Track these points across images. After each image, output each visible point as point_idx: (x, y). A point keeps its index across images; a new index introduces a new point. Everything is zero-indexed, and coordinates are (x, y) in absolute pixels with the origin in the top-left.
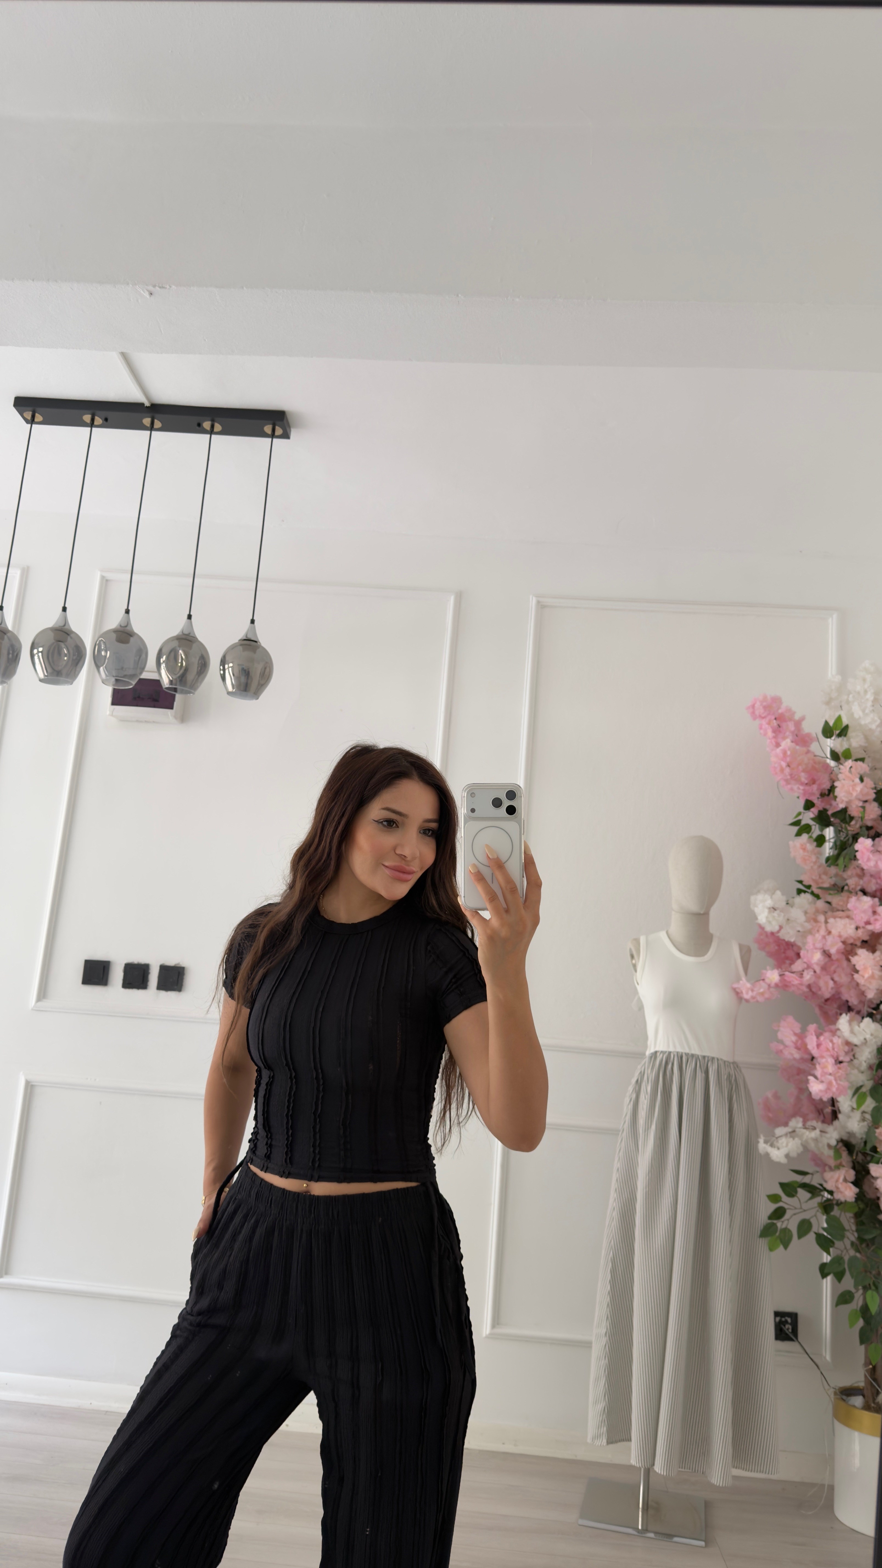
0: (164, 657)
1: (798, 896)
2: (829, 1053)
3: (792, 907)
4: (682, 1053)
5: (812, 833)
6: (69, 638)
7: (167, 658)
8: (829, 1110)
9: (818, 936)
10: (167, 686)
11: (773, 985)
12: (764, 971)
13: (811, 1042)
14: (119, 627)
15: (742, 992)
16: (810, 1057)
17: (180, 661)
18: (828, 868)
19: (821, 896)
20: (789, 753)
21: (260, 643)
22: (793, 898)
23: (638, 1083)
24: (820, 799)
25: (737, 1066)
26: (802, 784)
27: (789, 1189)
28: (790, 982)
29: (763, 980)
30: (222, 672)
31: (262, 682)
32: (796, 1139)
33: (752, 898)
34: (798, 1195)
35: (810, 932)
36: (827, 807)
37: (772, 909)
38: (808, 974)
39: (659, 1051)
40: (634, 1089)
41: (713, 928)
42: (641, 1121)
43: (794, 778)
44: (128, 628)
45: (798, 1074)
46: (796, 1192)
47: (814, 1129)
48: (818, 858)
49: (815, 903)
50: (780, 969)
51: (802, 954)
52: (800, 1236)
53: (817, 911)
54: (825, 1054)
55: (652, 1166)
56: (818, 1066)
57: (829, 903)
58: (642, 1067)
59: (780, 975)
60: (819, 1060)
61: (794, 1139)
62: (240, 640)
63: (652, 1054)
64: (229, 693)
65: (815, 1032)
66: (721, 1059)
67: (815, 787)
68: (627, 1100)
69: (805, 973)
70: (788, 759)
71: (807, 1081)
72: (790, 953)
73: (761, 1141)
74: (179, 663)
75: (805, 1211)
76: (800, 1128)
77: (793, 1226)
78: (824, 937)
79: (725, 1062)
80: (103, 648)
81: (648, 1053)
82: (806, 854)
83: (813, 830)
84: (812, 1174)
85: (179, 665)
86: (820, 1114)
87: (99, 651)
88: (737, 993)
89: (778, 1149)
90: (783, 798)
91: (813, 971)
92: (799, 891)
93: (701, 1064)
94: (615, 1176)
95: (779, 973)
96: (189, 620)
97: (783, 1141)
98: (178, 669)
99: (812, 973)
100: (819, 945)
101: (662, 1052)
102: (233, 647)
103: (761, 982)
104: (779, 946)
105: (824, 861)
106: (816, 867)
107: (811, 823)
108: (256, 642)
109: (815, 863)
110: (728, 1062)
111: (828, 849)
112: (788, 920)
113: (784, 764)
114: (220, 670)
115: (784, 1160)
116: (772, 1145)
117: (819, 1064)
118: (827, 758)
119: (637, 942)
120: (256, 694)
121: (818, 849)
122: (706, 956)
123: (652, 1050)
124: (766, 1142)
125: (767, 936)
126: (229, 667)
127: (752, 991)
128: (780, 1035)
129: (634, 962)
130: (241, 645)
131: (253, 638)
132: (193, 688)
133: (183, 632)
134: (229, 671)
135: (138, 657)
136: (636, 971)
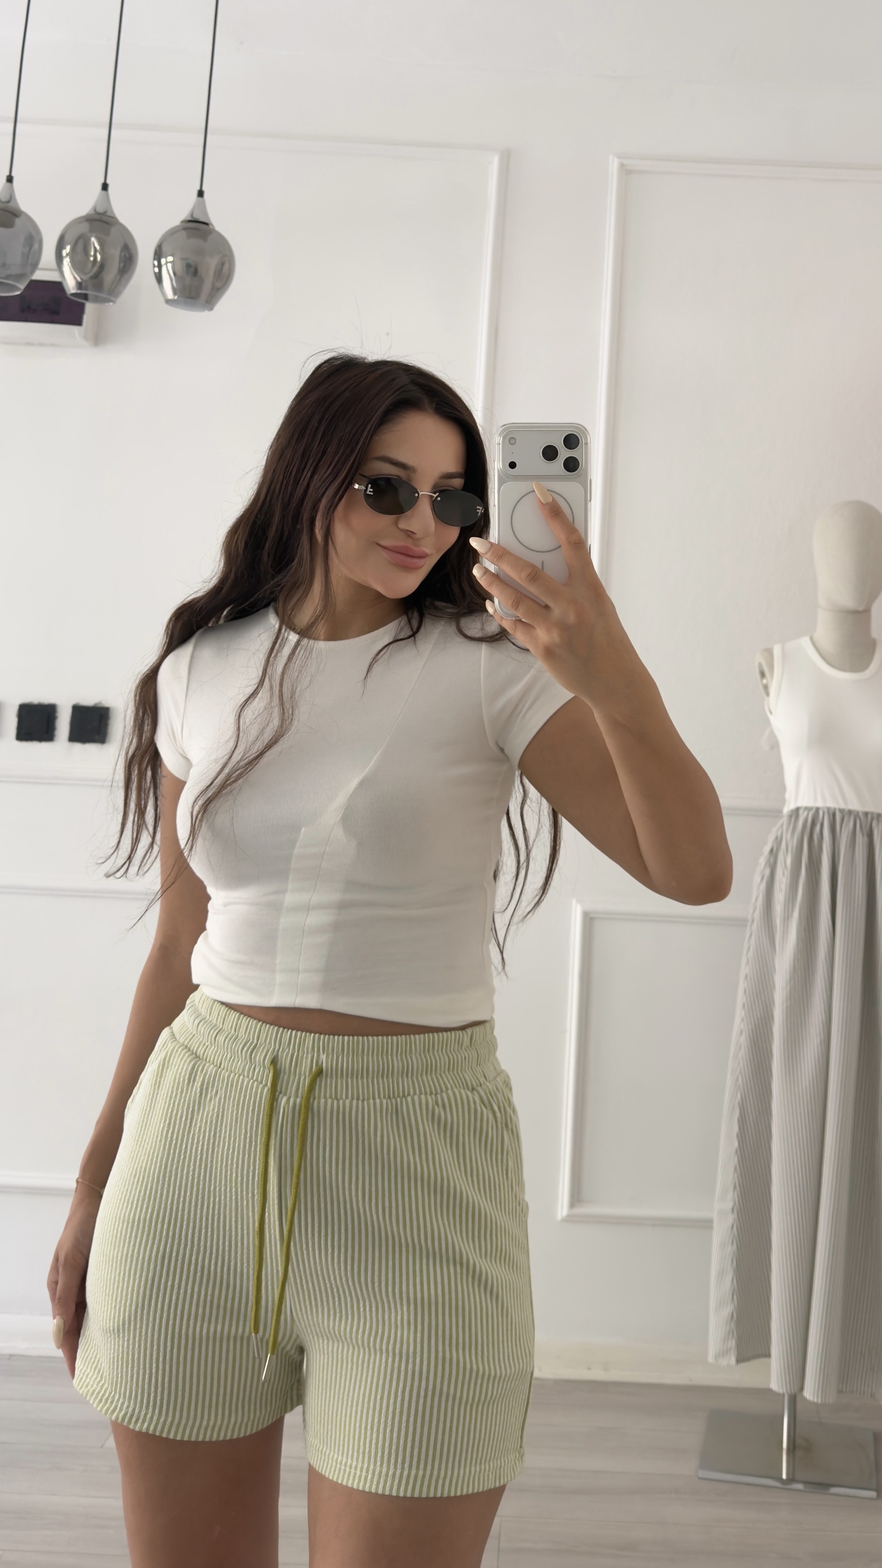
0: (69, 248)
4: (835, 809)
7: (73, 249)
10: (73, 291)
17: (92, 253)
21: (212, 225)
23: (774, 852)
30: (157, 270)
31: (218, 285)
39: (802, 808)
41: (875, 633)
44: (11, 204)
55: (794, 970)
58: (779, 829)
62: (183, 222)
63: (793, 810)
64: (168, 301)
74: (91, 256)
81: (786, 810)
85: (92, 259)
93: (863, 822)
94: (742, 986)
96: (104, 192)
98: (90, 265)
101: (806, 808)
102: (172, 233)
108: (206, 224)
114: (154, 266)
119: (769, 652)
120: (210, 303)
122: (867, 671)
123: (793, 806)
126: (167, 263)
129: (765, 681)
130: (185, 229)
131: (202, 219)
132: (113, 293)
133: (95, 210)
134: (167, 267)
135: (28, 248)
136: (768, 694)
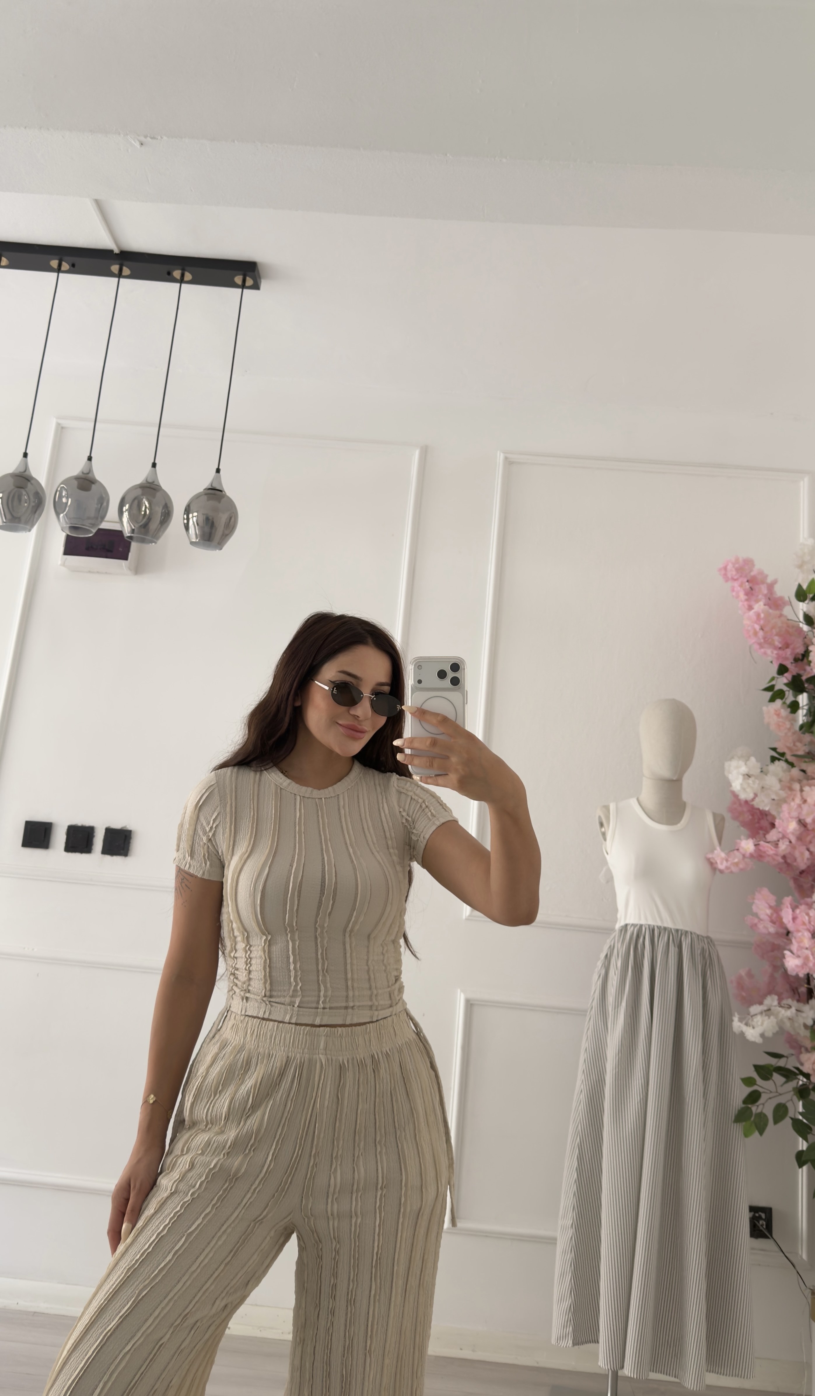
0: (127, 506)
1: (772, 764)
2: (805, 927)
3: (766, 775)
4: (654, 926)
5: (786, 699)
6: (29, 484)
7: (130, 507)
8: (803, 990)
9: (794, 805)
10: (129, 535)
11: (748, 855)
12: (738, 841)
13: (787, 916)
14: (81, 474)
15: (716, 863)
16: (785, 932)
17: (143, 509)
18: (803, 735)
19: (795, 764)
20: (762, 615)
21: (224, 492)
22: (767, 765)
23: (608, 958)
24: (794, 664)
25: (711, 941)
26: (776, 648)
27: (764, 1072)
28: (765, 852)
29: (738, 850)
30: (186, 521)
31: (227, 532)
32: (772, 1017)
33: (727, 764)
34: (773, 1078)
35: (784, 801)
36: (801, 672)
37: (747, 776)
38: (783, 843)
39: (629, 924)
40: (604, 964)
41: (686, 797)
42: (611, 999)
43: (767, 642)
44: (90, 475)
45: (773, 951)
46: (772, 1075)
47: (790, 1007)
48: (792, 724)
49: (790, 771)
50: (754, 839)
51: (776, 824)
52: (776, 1121)
53: (792, 780)
54: (801, 928)
55: (622, 1046)
56: (793, 941)
57: (804, 771)
58: (611, 941)
59: (755, 845)
60: (795, 934)
61: (769, 1017)
62: (205, 489)
63: (622, 926)
64: (192, 543)
65: (791, 905)
66: (695, 933)
67: (788, 652)
68: (595, 977)
69: (780, 844)
70: (762, 622)
71: (783, 956)
72: (765, 823)
73: (736, 1019)
74: (142, 511)
75: (780, 1095)
76: (775, 1006)
77: (769, 1111)
78: (799, 806)
79: (698, 936)
80: (64, 494)
81: (618, 926)
82: (780, 720)
83: (786, 696)
84: (787, 1057)
85: (143, 513)
86: (794, 993)
87: (61, 497)
88: (712, 864)
89: (754, 1028)
90: (756, 663)
91: (788, 841)
92: (773, 759)
93: (674, 936)
94: (583, 1057)
95: (754, 843)
96: (153, 468)
97: (758, 1019)
98: (141, 518)
99: (788, 843)
100: (795, 814)
101: (632, 925)
102: (197, 497)
103: (736, 852)
104: (753, 815)
105: (797, 728)
106: (790, 734)
107: (785, 688)
108: (221, 491)
109: (789, 729)
110: (702, 936)
111: (801, 716)
112: (763, 788)
113: (757, 627)
114: (184, 519)
115: (759, 1040)
116: (747, 1024)
117: (795, 938)
118: (800, 622)
119: (607, 808)
120: (220, 545)
121: (793, 715)
122: (679, 825)
123: (622, 923)
124: (741, 1020)
125: (740, 805)
126: (193, 517)
127: (727, 860)
128: (754, 908)
129: (603, 830)
130: (206, 494)
131: (218, 488)
132: (155, 537)
133: (147, 481)
134: (193, 520)
135: (100, 505)
136: (605, 840)
